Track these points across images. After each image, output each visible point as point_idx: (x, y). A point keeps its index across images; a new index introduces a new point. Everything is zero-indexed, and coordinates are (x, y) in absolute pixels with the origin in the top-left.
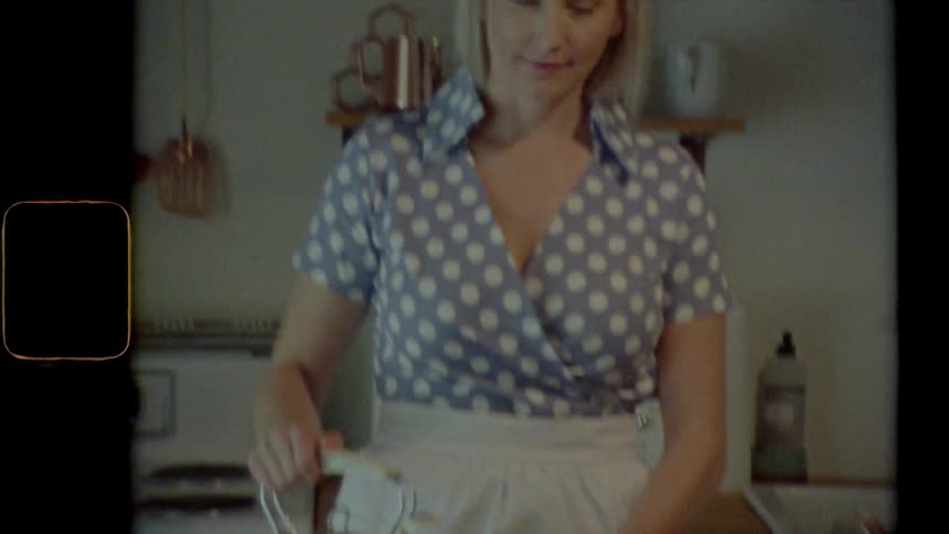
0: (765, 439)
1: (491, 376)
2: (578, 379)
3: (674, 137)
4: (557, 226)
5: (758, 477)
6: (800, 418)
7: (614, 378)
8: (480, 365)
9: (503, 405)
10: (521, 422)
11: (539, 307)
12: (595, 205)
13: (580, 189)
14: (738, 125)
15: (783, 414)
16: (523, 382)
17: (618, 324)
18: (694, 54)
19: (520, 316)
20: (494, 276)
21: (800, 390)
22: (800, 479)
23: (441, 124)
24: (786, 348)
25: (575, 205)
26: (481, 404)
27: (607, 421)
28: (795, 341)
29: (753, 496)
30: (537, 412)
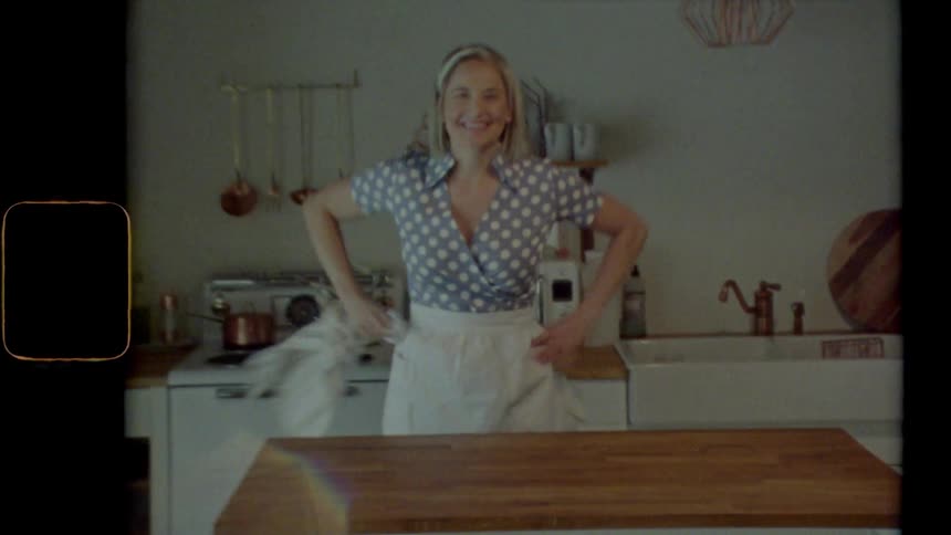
0: (626, 316)
1: (457, 293)
2: (499, 291)
3: (576, 171)
4: (485, 217)
5: (624, 336)
6: (642, 305)
7: (517, 289)
8: (452, 287)
9: (465, 308)
10: (473, 316)
11: (476, 259)
12: (505, 204)
13: (497, 197)
14: (604, 163)
15: (635, 305)
16: (474, 295)
17: (515, 264)
18: (582, 129)
19: (468, 264)
20: (454, 245)
21: (642, 293)
22: (643, 336)
23: (435, 166)
24: (635, 273)
25: (495, 205)
26: (454, 306)
27: (518, 311)
28: (641, 269)
29: (619, 346)
30: (480, 311)
